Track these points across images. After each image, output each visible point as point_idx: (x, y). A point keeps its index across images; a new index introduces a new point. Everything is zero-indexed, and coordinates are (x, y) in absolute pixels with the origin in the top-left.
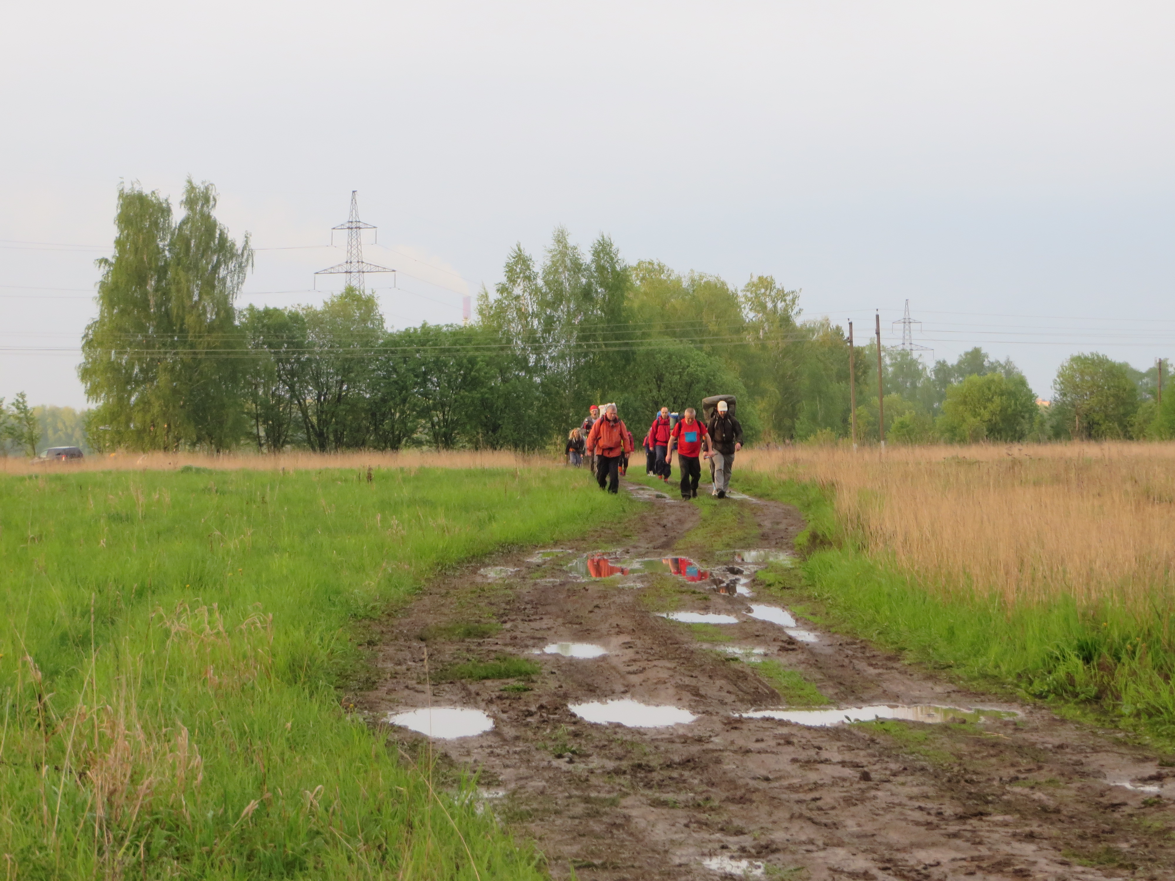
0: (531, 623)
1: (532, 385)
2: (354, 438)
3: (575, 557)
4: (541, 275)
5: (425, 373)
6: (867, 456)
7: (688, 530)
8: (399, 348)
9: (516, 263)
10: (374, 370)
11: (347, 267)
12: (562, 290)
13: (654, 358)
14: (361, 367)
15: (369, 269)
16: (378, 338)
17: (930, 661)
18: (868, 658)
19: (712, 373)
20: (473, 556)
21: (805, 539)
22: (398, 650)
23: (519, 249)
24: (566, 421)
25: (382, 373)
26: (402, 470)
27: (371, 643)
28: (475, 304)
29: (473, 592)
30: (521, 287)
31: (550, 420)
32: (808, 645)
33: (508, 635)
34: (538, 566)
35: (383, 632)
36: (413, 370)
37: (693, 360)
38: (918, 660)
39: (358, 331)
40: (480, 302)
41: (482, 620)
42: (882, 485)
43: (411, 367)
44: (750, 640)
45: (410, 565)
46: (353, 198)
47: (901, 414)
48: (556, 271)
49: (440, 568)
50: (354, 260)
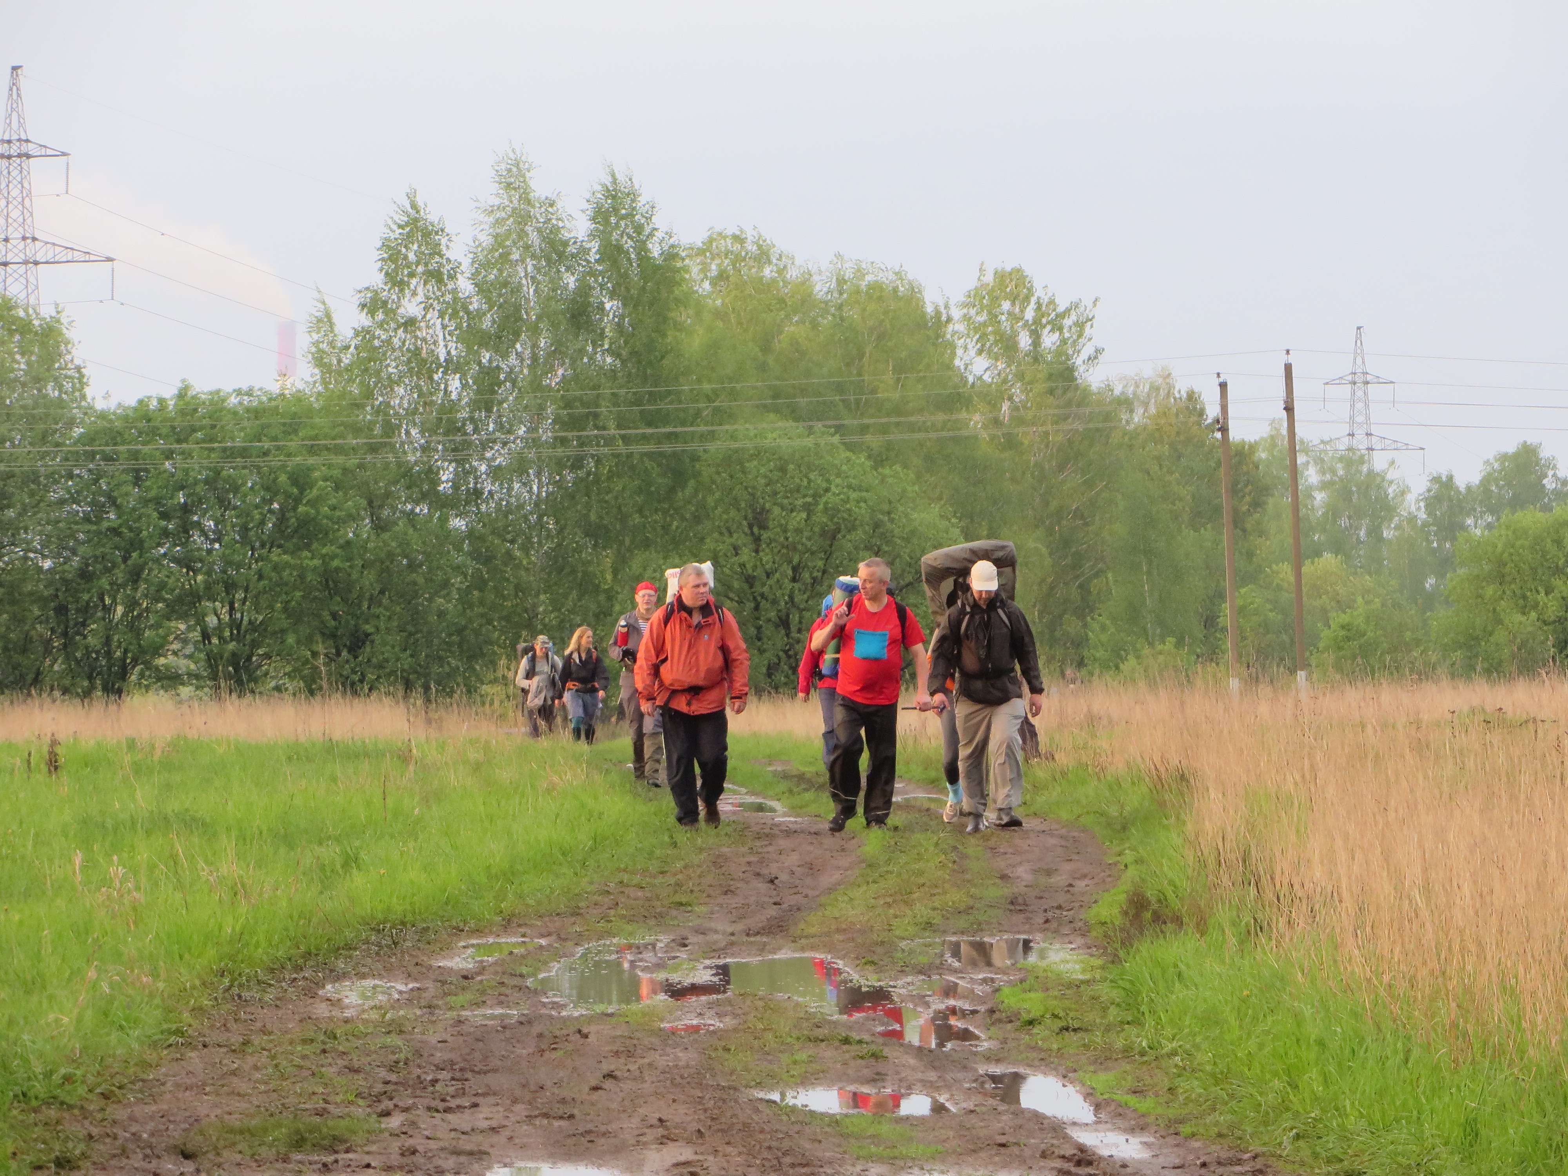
0: (449, 1116)
1: (446, 536)
2: (15, 667)
3: (558, 955)
4: (466, 268)
5: (186, 509)
6: (1264, 708)
7: (831, 890)
8: (121, 448)
9: (408, 239)
10: (62, 502)
12: (518, 308)
13: (743, 470)
14: (32, 494)
15: (49, 257)
16: (71, 423)
19: (886, 507)
20: (307, 955)
21: (1116, 911)
23: (414, 206)
25: (81, 509)
26: (132, 745)
27: (63, 1163)
28: (304, 341)
29: (307, 1041)
30: (420, 298)
31: (490, 622)
32: (1124, 1166)
33: (396, 1144)
34: (466, 977)
35: (91, 1137)
36: (157, 501)
37: (838, 475)
39: (23, 407)
40: (315, 337)
41: (330, 1108)
42: (1303, 776)
43: (153, 493)
44: (983, 1155)
45: (156, 976)
46: (14, 85)
47: (1343, 605)
48: (505, 257)
49: (226, 982)
50: (15, 235)
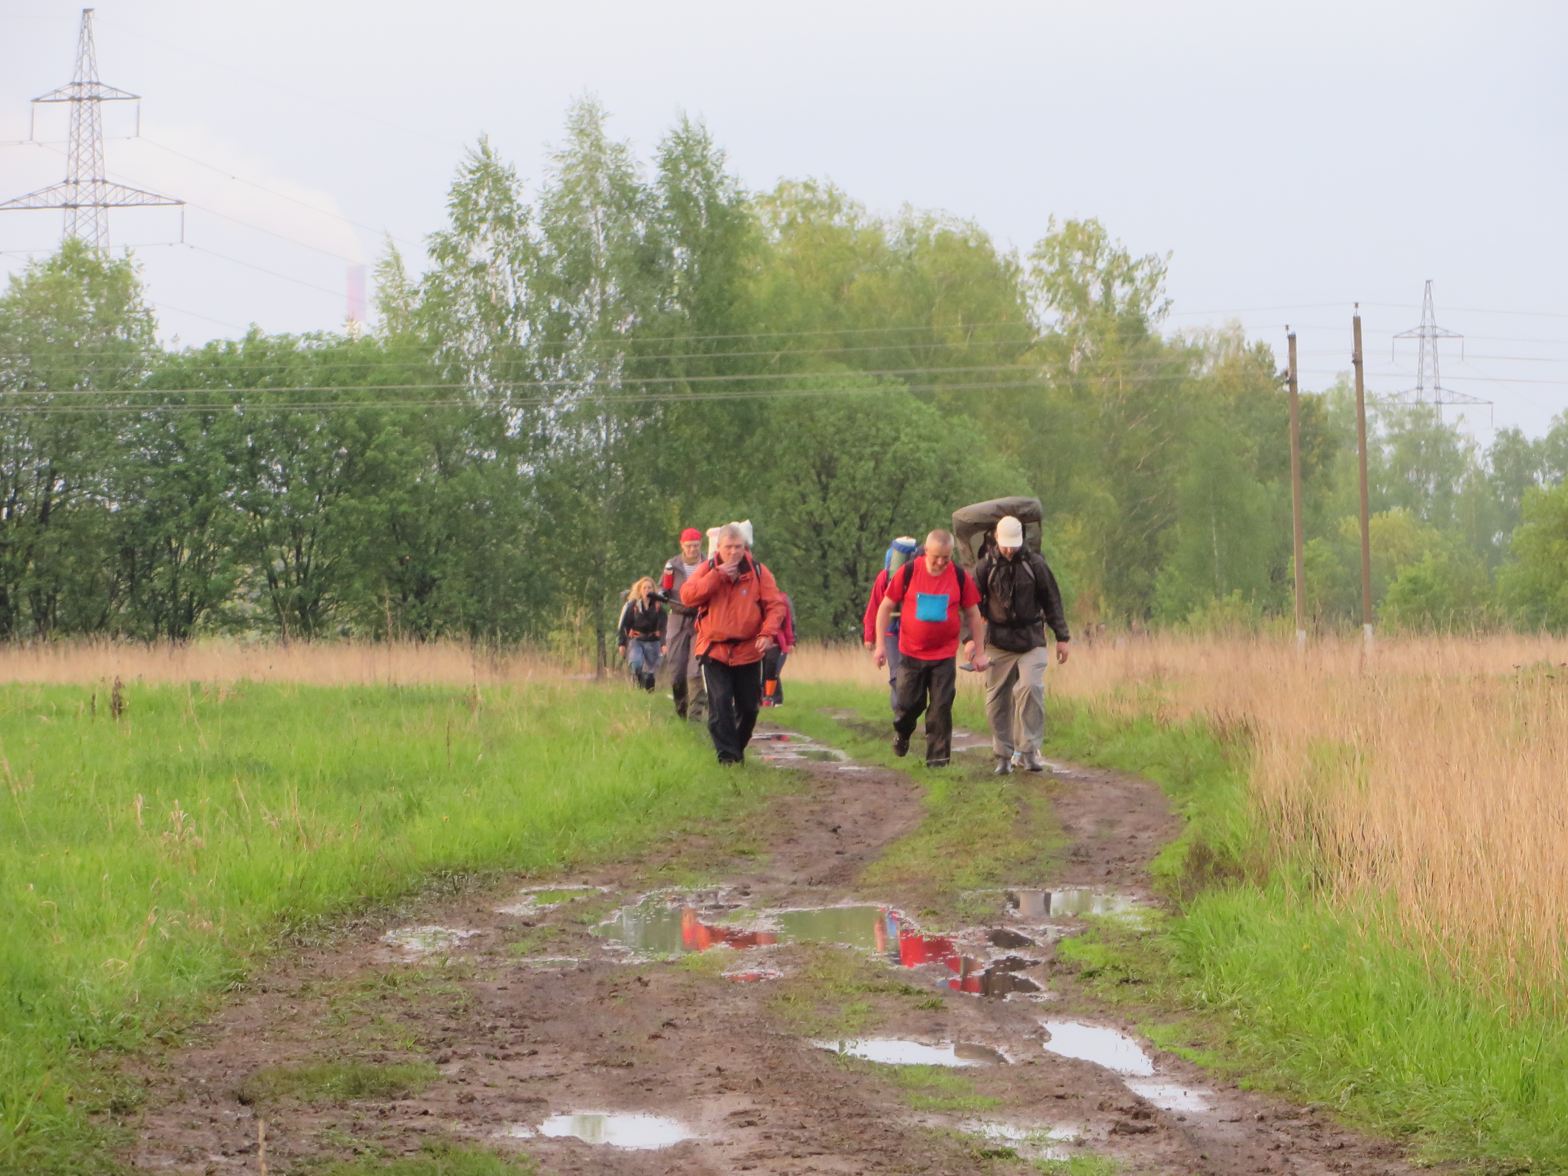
0: (508, 1064)
1: (513, 481)
2: (81, 610)
3: (619, 903)
4: (537, 213)
5: (253, 453)
6: (1330, 662)
7: (894, 839)
8: (190, 391)
9: (478, 185)
10: (129, 445)
11: (67, 194)
12: (587, 253)
13: (812, 419)
14: (100, 436)
15: (119, 200)
16: (140, 366)
17: (1476, 1158)
18: (1329, 1151)
19: (955, 457)
20: (369, 901)
21: (1178, 863)
22: (184, 1126)
23: (485, 152)
24: (596, 572)
25: (149, 452)
26: (196, 688)
27: (120, 1108)
28: (371, 286)
29: (365, 988)
30: (490, 243)
31: (557, 568)
32: (1182, 1119)
33: (454, 1092)
34: (527, 924)
35: (148, 1082)
36: (225, 445)
37: (909, 423)
38: (1448, 1157)
39: (92, 350)
40: (381, 281)
41: (389, 1054)
42: (1366, 731)
43: (221, 436)
44: (1041, 1106)
45: (215, 919)
46: (85, 26)
47: (1410, 559)
48: (575, 204)
49: (287, 926)
50: (85, 176)
